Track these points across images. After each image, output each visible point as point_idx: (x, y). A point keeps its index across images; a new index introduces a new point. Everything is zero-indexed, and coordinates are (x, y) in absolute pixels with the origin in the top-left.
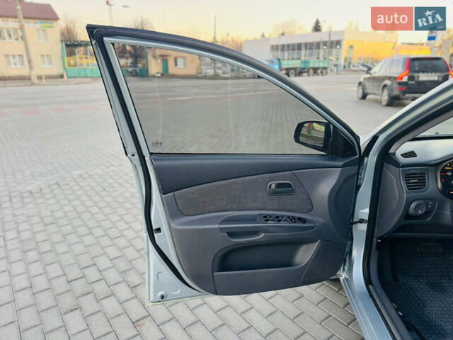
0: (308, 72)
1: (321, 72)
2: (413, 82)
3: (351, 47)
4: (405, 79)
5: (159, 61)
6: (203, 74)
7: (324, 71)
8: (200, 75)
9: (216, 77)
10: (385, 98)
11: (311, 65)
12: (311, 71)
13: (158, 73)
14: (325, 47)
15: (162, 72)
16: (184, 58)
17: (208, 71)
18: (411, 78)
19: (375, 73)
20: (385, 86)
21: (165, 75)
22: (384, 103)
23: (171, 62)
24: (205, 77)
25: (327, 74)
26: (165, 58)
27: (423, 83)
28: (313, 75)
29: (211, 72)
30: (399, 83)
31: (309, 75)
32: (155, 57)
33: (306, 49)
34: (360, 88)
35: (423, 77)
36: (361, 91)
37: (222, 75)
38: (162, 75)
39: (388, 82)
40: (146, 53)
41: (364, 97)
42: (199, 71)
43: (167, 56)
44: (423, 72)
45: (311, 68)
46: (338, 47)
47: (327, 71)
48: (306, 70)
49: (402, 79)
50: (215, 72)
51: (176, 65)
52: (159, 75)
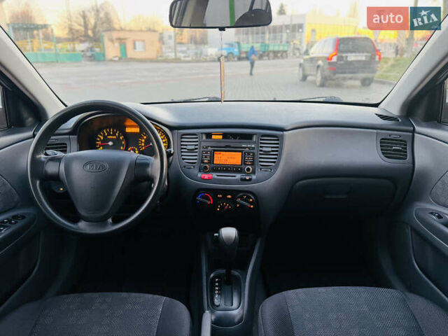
0: (268, 55)
1: (282, 56)
2: (342, 62)
3: (313, 31)
4: (335, 59)
5: (117, 44)
6: (164, 58)
7: (284, 55)
8: (160, 58)
9: (177, 60)
10: (319, 79)
11: (271, 48)
12: (271, 54)
13: (116, 57)
14: (288, 31)
15: (119, 55)
16: (143, 41)
17: (170, 54)
18: (340, 58)
19: (312, 54)
20: (318, 67)
21: (124, 58)
22: (318, 84)
23: (129, 45)
24: (166, 61)
25: (287, 57)
26: (123, 41)
27: (351, 63)
28: (274, 59)
29: (172, 55)
30: (329, 64)
31: (269, 59)
32: (111, 40)
33: (270, 33)
34: (301, 70)
35: (352, 57)
36: (301, 73)
37: (182, 59)
38: (120, 59)
39: (320, 63)
40: (103, 36)
41: (304, 78)
42: (159, 55)
43: (125, 39)
44: (351, 52)
45: (271, 51)
46: (301, 30)
47: (287, 54)
48: (266, 53)
49: (331, 59)
50: (176, 55)
51: (135, 48)
52: (117, 59)
